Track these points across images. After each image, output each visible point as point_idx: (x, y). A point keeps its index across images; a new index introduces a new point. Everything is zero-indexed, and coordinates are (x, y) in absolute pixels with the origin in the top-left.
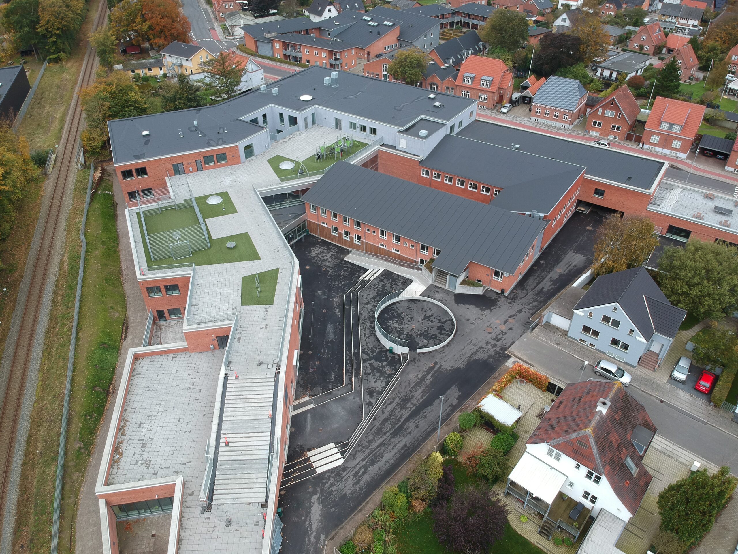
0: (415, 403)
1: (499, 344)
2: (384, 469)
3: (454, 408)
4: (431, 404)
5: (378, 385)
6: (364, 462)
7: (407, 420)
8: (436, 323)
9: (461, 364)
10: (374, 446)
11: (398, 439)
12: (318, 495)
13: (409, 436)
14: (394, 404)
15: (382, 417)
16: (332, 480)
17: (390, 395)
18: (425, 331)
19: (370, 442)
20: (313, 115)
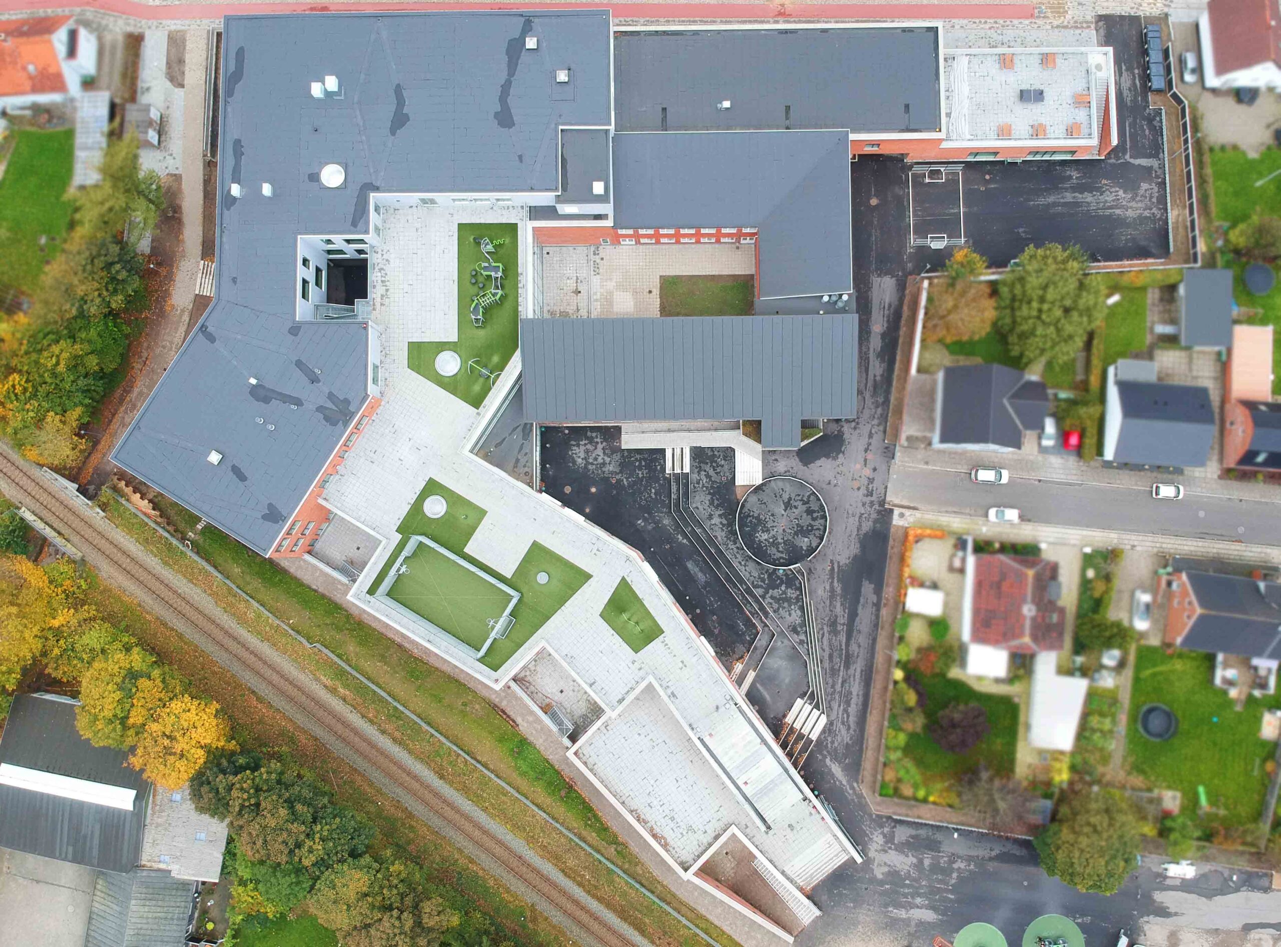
0: (842, 622)
1: (874, 498)
2: (860, 703)
3: (877, 606)
4: (857, 615)
5: (795, 616)
6: (842, 708)
7: (847, 645)
8: (802, 508)
9: (854, 549)
10: (838, 687)
11: (852, 668)
12: (829, 758)
13: (859, 660)
14: (826, 635)
15: (826, 655)
16: (829, 739)
17: (816, 627)
18: (797, 524)
19: (833, 686)
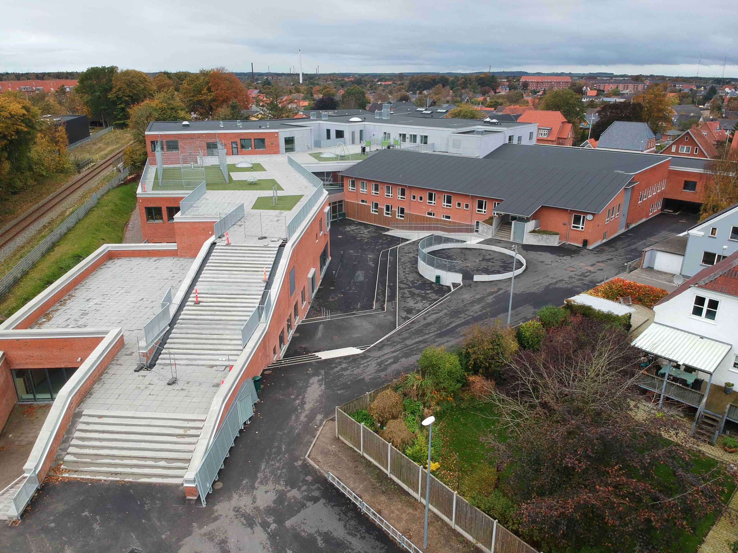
0: (471, 314)
5: (419, 306)
6: (395, 354)
7: (459, 326)
8: (499, 264)
9: (536, 290)
10: (409, 342)
11: (446, 339)
12: (321, 377)
13: (462, 337)
14: (441, 314)
15: (424, 322)
16: (344, 365)
17: (436, 307)
18: (484, 268)
19: (404, 339)
20: (361, 131)
